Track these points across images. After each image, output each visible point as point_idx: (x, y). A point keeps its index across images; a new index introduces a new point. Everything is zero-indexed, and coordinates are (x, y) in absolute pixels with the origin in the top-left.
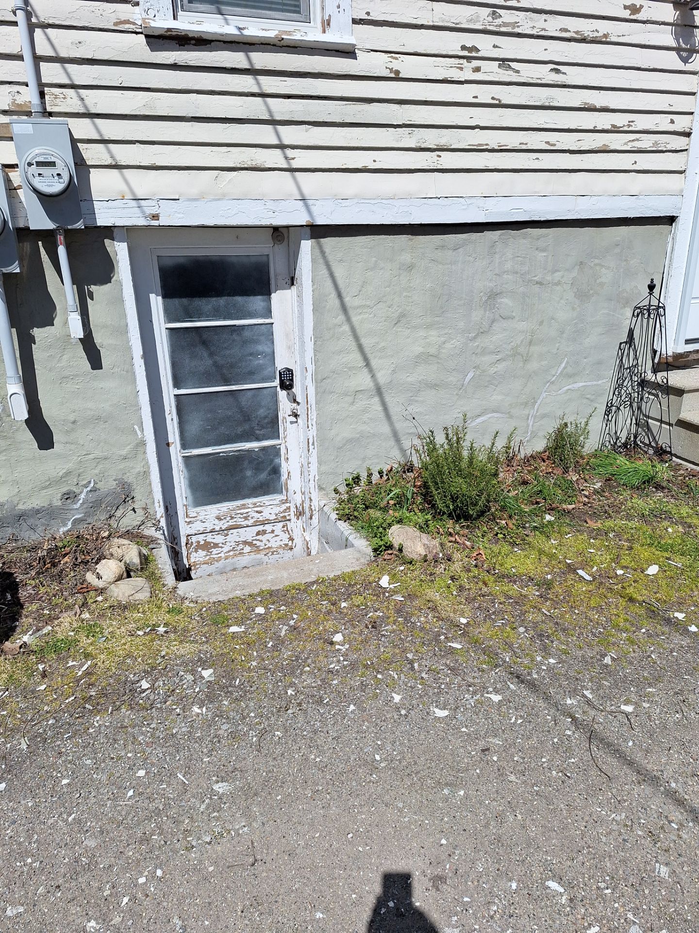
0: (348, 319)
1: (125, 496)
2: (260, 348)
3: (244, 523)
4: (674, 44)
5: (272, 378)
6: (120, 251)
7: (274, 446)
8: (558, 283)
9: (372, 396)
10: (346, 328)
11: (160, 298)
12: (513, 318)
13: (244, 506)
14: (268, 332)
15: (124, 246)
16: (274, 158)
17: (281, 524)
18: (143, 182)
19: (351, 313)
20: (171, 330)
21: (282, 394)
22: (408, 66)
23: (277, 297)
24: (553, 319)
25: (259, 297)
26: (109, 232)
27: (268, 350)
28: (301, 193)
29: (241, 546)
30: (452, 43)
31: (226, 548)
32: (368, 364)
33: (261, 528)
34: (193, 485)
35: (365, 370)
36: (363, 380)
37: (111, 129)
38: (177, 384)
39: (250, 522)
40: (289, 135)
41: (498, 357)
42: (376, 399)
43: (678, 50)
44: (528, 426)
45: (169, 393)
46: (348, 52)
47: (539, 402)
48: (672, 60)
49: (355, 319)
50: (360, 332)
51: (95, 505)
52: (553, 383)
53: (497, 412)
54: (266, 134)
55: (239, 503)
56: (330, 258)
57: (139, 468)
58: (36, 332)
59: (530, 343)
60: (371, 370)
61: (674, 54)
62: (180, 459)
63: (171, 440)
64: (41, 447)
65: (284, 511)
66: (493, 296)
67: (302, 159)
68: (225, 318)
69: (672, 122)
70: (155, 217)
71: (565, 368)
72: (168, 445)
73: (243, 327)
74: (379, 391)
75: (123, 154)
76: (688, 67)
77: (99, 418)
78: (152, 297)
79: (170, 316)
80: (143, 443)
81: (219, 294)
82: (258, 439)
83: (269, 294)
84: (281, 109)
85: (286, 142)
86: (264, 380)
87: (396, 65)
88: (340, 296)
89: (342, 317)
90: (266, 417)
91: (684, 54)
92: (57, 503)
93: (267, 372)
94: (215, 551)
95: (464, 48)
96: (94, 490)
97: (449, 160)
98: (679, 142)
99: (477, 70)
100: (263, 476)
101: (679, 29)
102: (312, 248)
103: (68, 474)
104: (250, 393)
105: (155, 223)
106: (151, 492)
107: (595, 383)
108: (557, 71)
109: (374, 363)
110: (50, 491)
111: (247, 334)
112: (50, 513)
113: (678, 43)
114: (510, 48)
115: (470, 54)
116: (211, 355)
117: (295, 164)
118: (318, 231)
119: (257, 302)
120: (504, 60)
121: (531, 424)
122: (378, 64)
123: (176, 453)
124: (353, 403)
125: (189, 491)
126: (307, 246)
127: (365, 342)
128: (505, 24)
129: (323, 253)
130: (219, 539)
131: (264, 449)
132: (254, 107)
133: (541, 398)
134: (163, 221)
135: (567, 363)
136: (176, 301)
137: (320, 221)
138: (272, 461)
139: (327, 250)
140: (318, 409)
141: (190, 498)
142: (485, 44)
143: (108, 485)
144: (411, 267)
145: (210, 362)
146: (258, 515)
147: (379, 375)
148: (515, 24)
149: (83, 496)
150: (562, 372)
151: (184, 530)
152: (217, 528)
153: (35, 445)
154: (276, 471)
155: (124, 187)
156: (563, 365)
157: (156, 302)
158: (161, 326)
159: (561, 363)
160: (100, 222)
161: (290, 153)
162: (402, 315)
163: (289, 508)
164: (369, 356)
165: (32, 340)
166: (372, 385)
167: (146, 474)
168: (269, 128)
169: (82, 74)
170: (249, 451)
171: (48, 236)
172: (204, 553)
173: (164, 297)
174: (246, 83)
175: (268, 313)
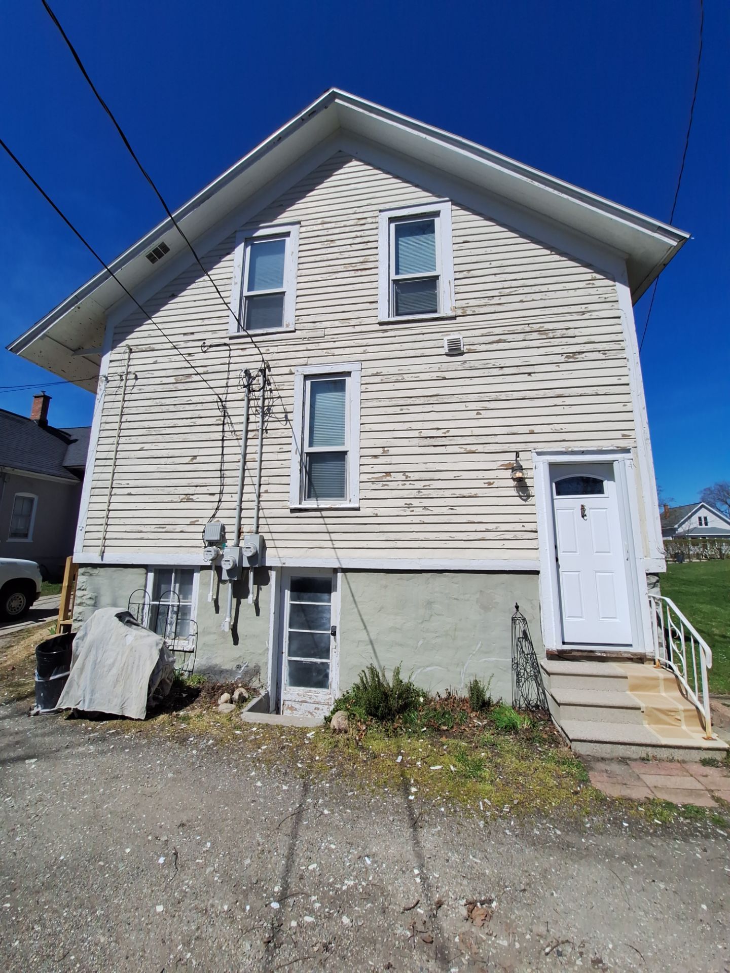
0: (357, 606)
1: (256, 671)
2: (325, 615)
3: (309, 701)
4: (517, 495)
5: (328, 630)
6: (273, 575)
7: (327, 663)
8: (468, 600)
9: (367, 645)
10: (356, 610)
11: (289, 592)
12: (443, 615)
13: (310, 691)
14: (328, 609)
15: (275, 572)
16: (329, 544)
17: (327, 706)
18: (282, 552)
19: (358, 604)
20: (291, 604)
21: (332, 637)
22: (380, 512)
23: (333, 594)
24: (467, 618)
25: (326, 594)
26: (270, 568)
27: (328, 617)
28: (337, 556)
29: (307, 713)
30: (402, 503)
31: (300, 713)
32: (366, 628)
33: (317, 706)
34: (291, 675)
35: (365, 631)
36: (363, 636)
37: (275, 536)
38: (290, 627)
39: (312, 701)
40: (334, 536)
41: (437, 635)
42: (370, 646)
43: (520, 497)
44: (461, 679)
45: (287, 630)
46: (358, 509)
47: (466, 665)
48: (519, 501)
49: (359, 606)
50: (362, 613)
51: (246, 673)
52: (474, 655)
53: (440, 666)
54: (326, 536)
55: (308, 689)
56: (349, 581)
57: (264, 660)
58: (242, 600)
59: (455, 630)
60: (367, 631)
61: (518, 498)
62: (287, 661)
63: (284, 651)
64: (234, 644)
65: (328, 699)
66: (429, 603)
67: (337, 544)
68: (312, 601)
69: (523, 526)
70: (284, 564)
71: (481, 647)
72: (282, 653)
73: (318, 606)
74: (371, 642)
75: (278, 544)
76: (527, 503)
77: (254, 636)
78: (286, 591)
79: (292, 599)
80: (268, 649)
81: (311, 592)
82: (321, 658)
83: (331, 593)
84: (331, 528)
85: (333, 539)
86: (325, 630)
87: (376, 512)
88: (353, 596)
89: (354, 606)
90: (324, 647)
91: (525, 498)
92: (234, 669)
93: (327, 626)
94: (295, 712)
95: (406, 504)
96: (247, 666)
97: (400, 544)
98: (533, 535)
99: (413, 511)
100: (321, 677)
101: (518, 488)
102: (342, 576)
103: (240, 657)
104: (318, 635)
105: (284, 565)
106: (267, 673)
107: (503, 660)
108: (452, 509)
109: (368, 628)
110: (232, 663)
111: (320, 609)
112: (230, 672)
113: (519, 493)
114: (426, 502)
115: (409, 506)
116: (305, 616)
117: (335, 546)
118: (345, 571)
119: (326, 596)
120: (425, 507)
121: (463, 678)
122: (369, 512)
123: (285, 658)
124: (358, 646)
125: (288, 677)
126: (340, 575)
127: (364, 618)
128: (424, 495)
129: (346, 578)
130: (297, 706)
131: (322, 663)
132: (323, 528)
133: (467, 663)
134: (286, 565)
135: (482, 644)
136: (295, 593)
137: (344, 567)
138: (325, 670)
139: (348, 577)
140: (340, 647)
141: (288, 681)
142: (415, 502)
143: (252, 665)
144: (386, 587)
145: (304, 619)
146: (315, 698)
147: (371, 634)
148: (430, 494)
149: (243, 668)
150: (479, 649)
151: (283, 697)
152: (297, 700)
153: (233, 642)
154: (327, 676)
155: (276, 554)
156: (479, 645)
157: (288, 593)
158: (288, 602)
159: (477, 644)
160: (267, 565)
161: (334, 542)
162: (382, 608)
163: (331, 698)
164: (367, 625)
165: (240, 603)
166: (367, 639)
167: (266, 663)
168: (328, 534)
169: (270, 521)
170: (316, 663)
171: (247, 569)
172: (290, 712)
173: (291, 591)
174: (321, 521)
175: (329, 601)
